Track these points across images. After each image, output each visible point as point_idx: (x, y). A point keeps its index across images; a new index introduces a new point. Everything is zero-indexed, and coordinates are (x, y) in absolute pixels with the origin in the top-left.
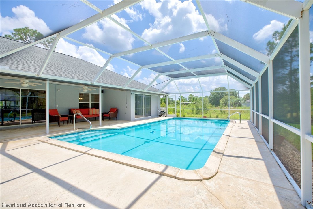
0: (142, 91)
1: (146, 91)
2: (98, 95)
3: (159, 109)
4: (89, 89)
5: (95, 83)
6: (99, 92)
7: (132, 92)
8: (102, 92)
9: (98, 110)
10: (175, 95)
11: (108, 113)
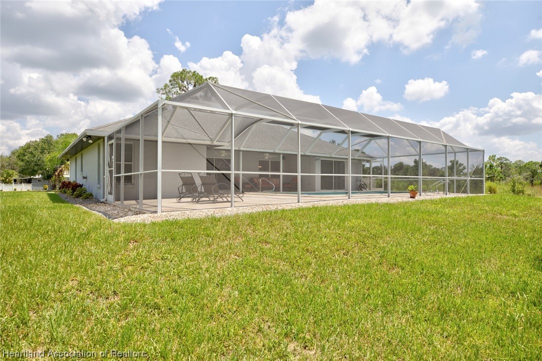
0: (329, 156)
1: (333, 156)
2: (279, 162)
3: (359, 180)
4: (270, 156)
5: (277, 151)
6: (280, 159)
7: (316, 158)
8: (283, 158)
9: (278, 180)
10: (382, 159)
11: (289, 184)
